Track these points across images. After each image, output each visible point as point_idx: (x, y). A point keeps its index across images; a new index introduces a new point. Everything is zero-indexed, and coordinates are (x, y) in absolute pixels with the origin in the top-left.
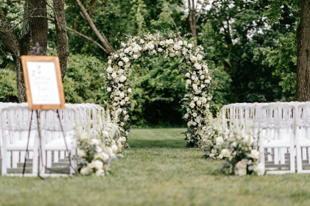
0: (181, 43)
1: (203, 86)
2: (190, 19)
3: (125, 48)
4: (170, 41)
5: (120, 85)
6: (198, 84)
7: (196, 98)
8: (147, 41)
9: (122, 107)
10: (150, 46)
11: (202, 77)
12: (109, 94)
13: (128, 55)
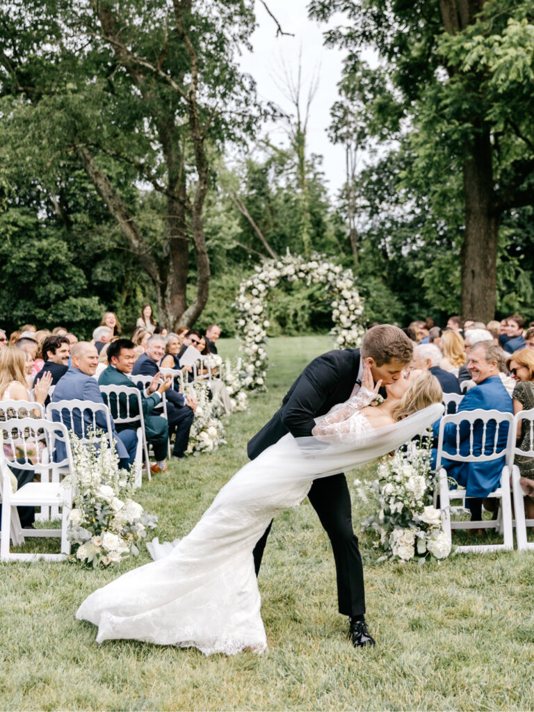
0: (326, 266)
1: (353, 318)
2: (352, 238)
3: (260, 273)
4: (313, 265)
5: (255, 318)
6: (347, 314)
7: (344, 332)
8: (286, 264)
9: (257, 343)
10: (289, 270)
11: (352, 307)
12: (242, 328)
13: (263, 282)
